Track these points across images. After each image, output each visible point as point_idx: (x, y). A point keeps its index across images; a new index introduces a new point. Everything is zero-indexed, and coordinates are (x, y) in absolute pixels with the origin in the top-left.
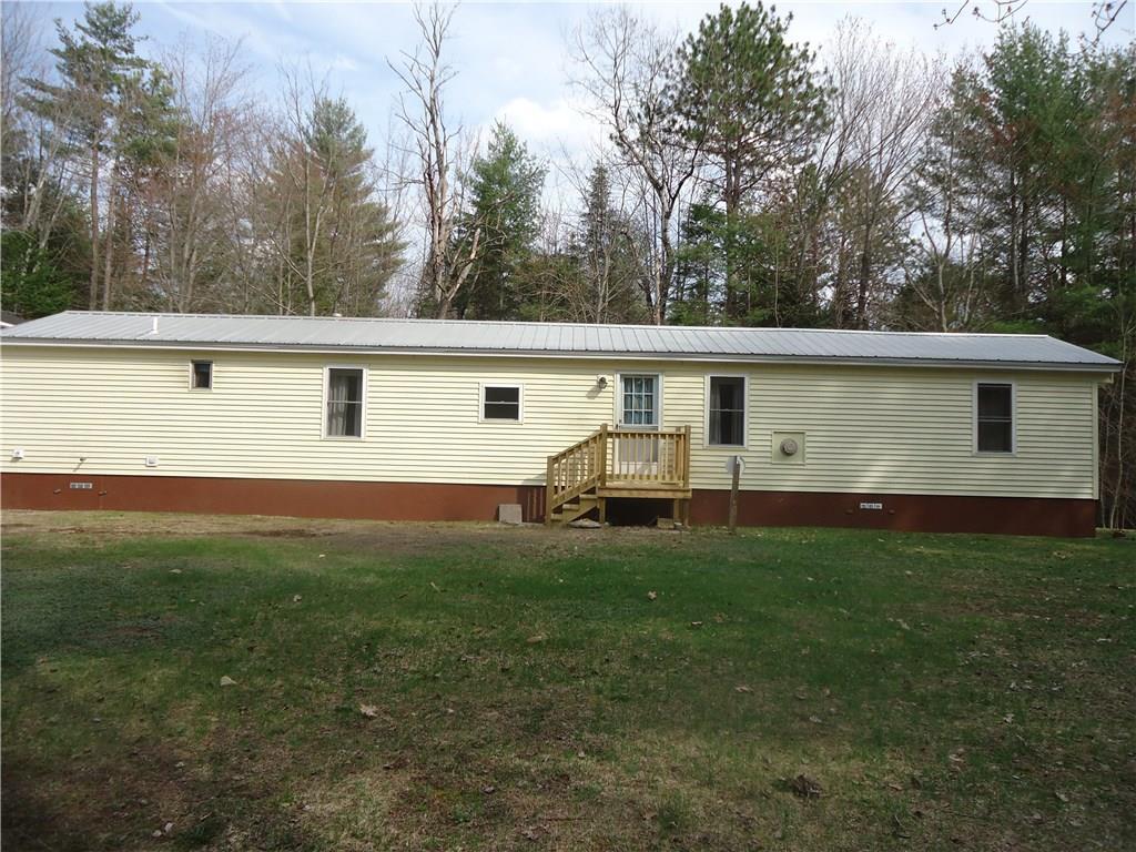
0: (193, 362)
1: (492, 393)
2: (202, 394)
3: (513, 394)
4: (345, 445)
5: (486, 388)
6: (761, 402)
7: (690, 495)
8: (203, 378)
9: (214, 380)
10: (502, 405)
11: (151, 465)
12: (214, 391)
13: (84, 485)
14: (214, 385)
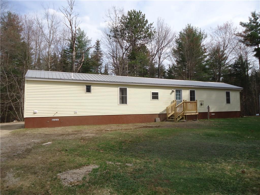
0: (86, 85)
1: (153, 94)
2: (88, 94)
3: (157, 94)
4: (123, 106)
5: (152, 93)
6: (198, 95)
7: (198, 114)
8: (88, 90)
9: (92, 90)
10: (155, 96)
11: (75, 113)
12: (92, 93)
13: (56, 120)
14: (92, 92)
